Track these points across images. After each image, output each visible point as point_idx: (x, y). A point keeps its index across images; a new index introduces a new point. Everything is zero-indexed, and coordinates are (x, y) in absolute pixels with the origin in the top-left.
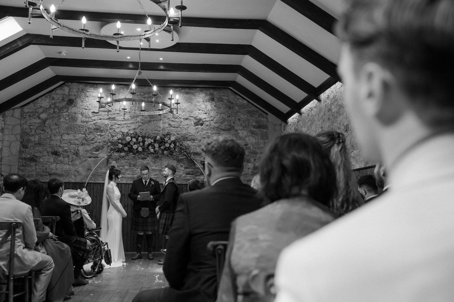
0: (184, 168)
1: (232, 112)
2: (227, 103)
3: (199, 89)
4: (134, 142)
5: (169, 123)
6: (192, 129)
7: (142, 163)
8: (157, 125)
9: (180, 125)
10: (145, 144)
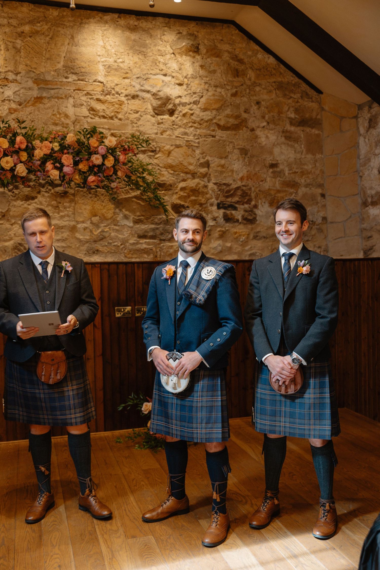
0: (132, 222)
1: (242, 85)
2: (231, 61)
3: (161, 19)
4: (5, 150)
5: (89, 105)
6: (149, 123)
7: (25, 209)
8: (58, 109)
9: (118, 112)
10: (35, 155)
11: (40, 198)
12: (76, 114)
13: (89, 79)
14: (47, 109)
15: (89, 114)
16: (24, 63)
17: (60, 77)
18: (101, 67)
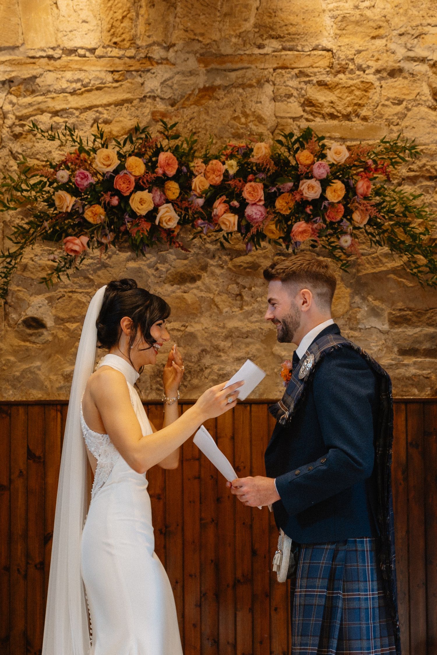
0: (387, 321)
4: (138, 179)
5: (303, 96)
6: (424, 123)
7: (177, 301)
8: (244, 106)
9: (359, 105)
10: (193, 188)
11: (206, 278)
12: (278, 115)
13: (303, 46)
14: (223, 108)
15: (302, 113)
16: (181, 27)
17: (248, 46)
18: (327, 21)
